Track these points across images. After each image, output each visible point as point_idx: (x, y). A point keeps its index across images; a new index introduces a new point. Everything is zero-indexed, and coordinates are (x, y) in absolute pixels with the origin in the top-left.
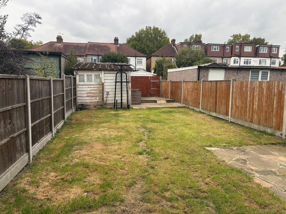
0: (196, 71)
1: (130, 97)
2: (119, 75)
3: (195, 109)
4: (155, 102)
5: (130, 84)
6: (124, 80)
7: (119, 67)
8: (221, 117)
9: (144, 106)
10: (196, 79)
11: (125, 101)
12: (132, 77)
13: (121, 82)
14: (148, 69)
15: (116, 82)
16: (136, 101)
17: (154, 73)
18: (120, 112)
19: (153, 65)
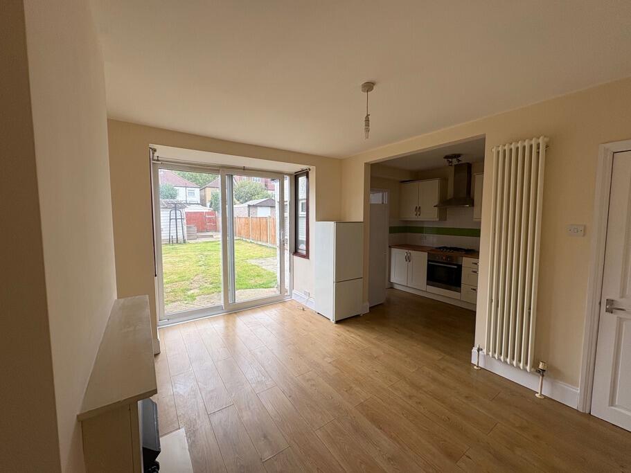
0: (247, 209)
1: (185, 232)
2: (173, 212)
3: (247, 240)
4: (212, 236)
5: (185, 221)
6: (179, 217)
7: (173, 206)
8: (264, 244)
9: (199, 240)
10: (247, 216)
11: (180, 237)
12: (187, 214)
13: (176, 219)
14: (203, 203)
15: (170, 219)
16: (190, 236)
17: (210, 207)
18: (177, 246)
19: (209, 198)
